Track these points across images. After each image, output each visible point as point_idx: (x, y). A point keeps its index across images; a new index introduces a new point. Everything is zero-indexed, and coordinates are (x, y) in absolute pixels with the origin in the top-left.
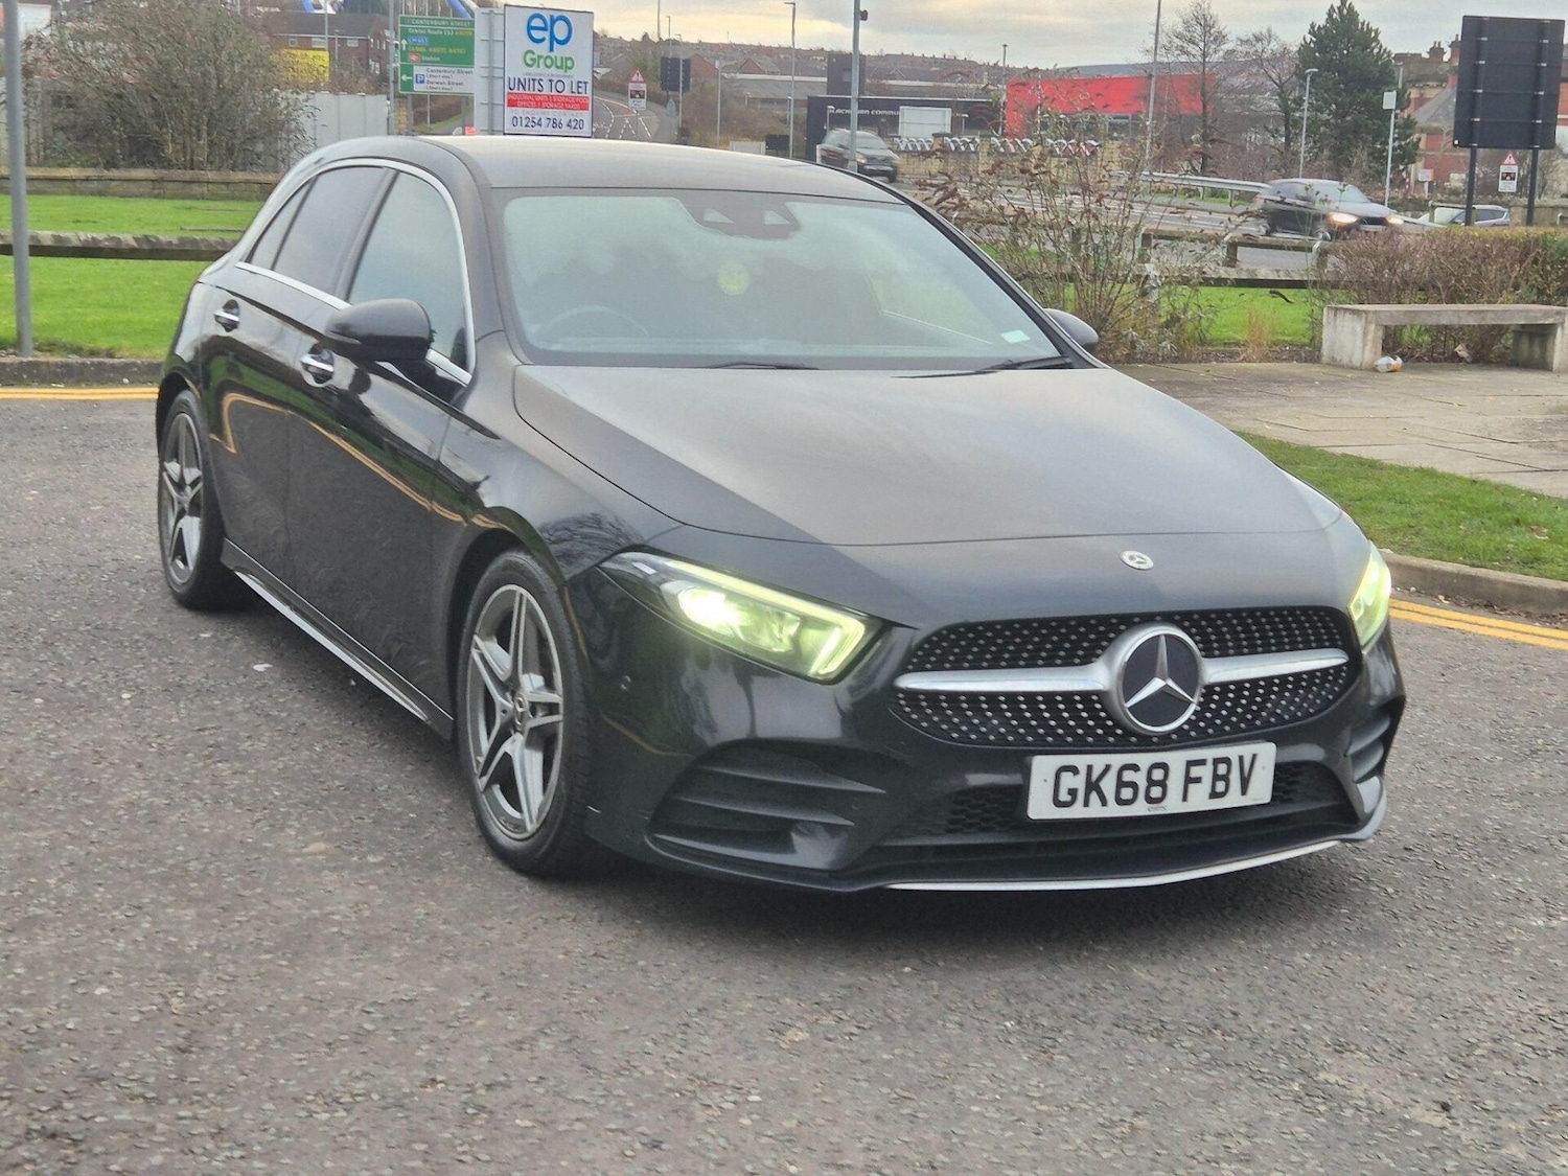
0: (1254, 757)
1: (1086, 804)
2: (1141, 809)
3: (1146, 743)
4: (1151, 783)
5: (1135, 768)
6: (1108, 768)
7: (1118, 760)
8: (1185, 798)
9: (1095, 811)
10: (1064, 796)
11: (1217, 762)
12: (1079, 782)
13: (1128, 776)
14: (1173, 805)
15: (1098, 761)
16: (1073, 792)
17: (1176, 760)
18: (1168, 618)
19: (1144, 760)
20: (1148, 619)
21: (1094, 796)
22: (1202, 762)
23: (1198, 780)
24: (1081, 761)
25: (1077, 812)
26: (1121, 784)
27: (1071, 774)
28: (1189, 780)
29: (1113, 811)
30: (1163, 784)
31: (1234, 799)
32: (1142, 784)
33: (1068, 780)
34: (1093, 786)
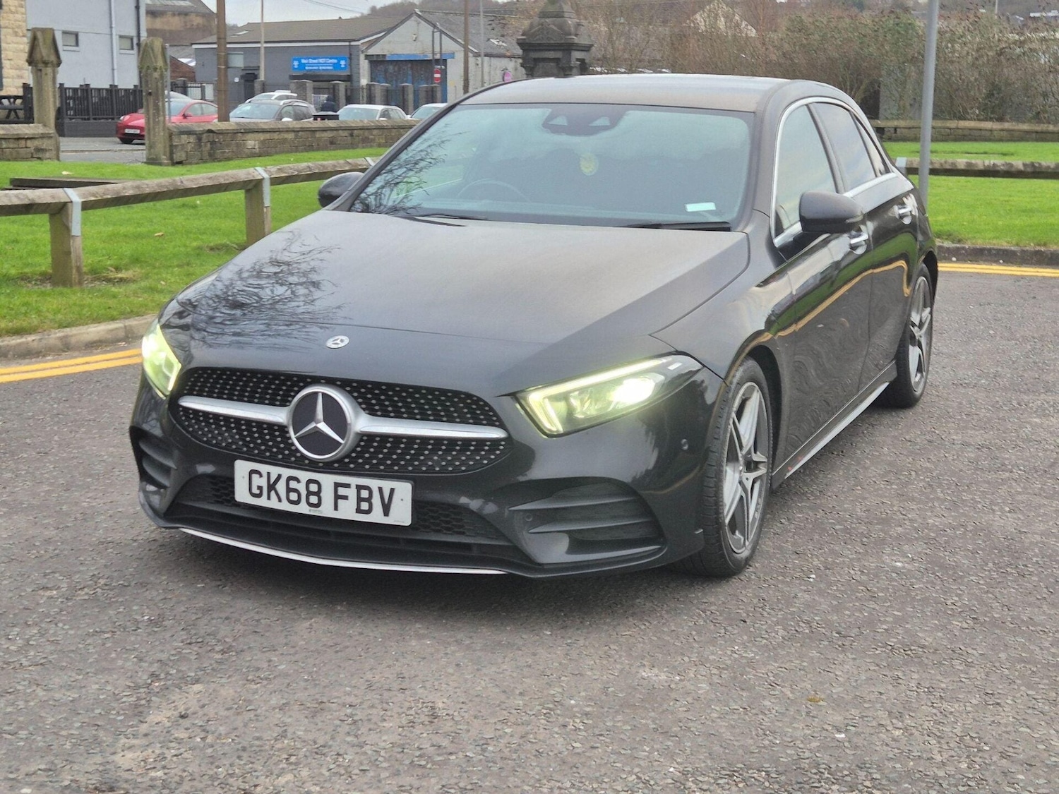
0: (392, 490)
1: (269, 498)
2: (303, 508)
3: (313, 466)
4: (309, 493)
5: (298, 480)
6: (279, 477)
7: (287, 473)
8: (336, 508)
9: (273, 504)
10: (256, 491)
11: (359, 488)
12: (263, 482)
13: (293, 484)
14: (326, 510)
15: (275, 471)
16: (260, 488)
17: (327, 480)
18: (330, 382)
19: (304, 476)
20: (316, 380)
21: (273, 493)
22: (347, 486)
23: (345, 498)
24: (264, 468)
25: (262, 502)
26: (289, 490)
27: (258, 476)
28: (337, 497)
29: (285, 506)
30: (318, 494)
31: (377, 516)
32: (304, 493)
33: (257, 480)
34: (272, 487)
